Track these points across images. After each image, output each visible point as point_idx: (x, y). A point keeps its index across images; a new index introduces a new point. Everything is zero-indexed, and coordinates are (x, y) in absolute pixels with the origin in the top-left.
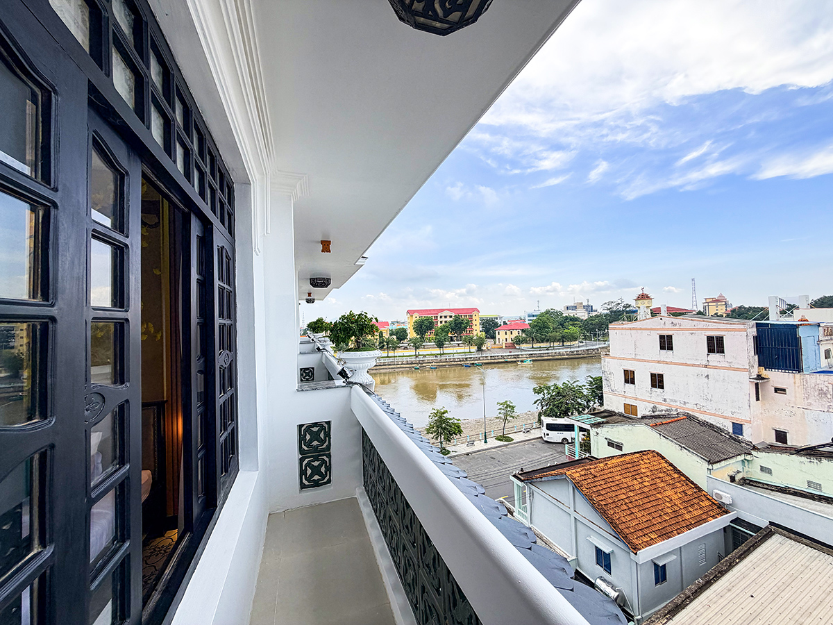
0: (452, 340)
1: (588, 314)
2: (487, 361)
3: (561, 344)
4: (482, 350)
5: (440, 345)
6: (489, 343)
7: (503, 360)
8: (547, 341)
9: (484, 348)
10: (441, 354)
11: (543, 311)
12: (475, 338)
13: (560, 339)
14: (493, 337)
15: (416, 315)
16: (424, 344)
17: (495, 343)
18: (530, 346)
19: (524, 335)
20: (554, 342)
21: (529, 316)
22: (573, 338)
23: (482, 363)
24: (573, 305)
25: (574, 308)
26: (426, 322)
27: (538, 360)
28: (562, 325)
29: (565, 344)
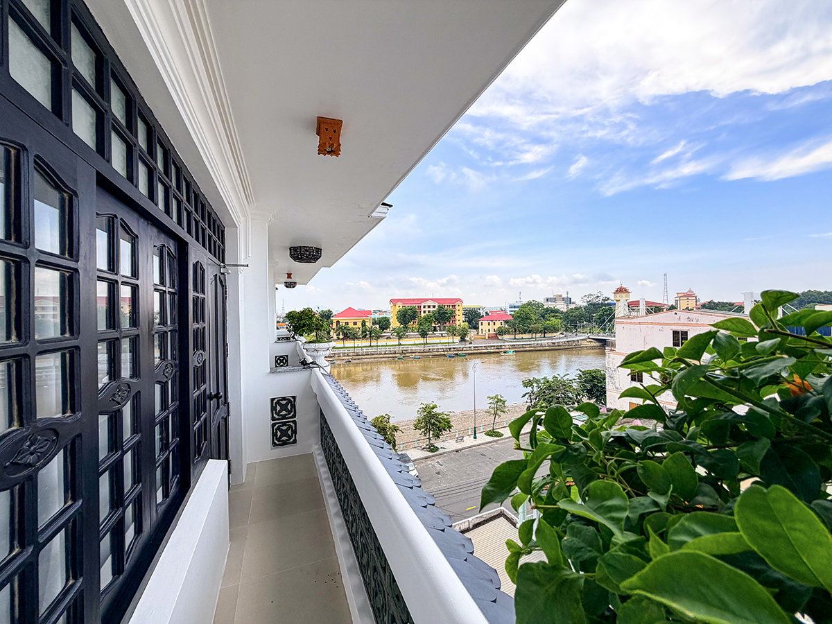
0: (435, 330)
1: (568, 306)
2: (470, 352)
3: (543, 335)
4: (465, 341)
5: (424, 334)
6: (472, 334)
7: (486, 351)
8: (530, 332)
9: (467, 338)
10: (424, 344)
11: (525, 302)
12: (458, 328)
13: (541, 331)
14: (476, 328)
15: (399, 304)
16: (407, 334)
17: (478, 334)
18: (513, 337)
19: (506, 326)
20: (536, 333)
21: (510, 307)
22: (554, 329)
23: (466, 354)
24: (552, 297)
25: (554, 300)
26: (409, 312)
27: (520, 351)
28: (543, 317)
29: (547, 335)
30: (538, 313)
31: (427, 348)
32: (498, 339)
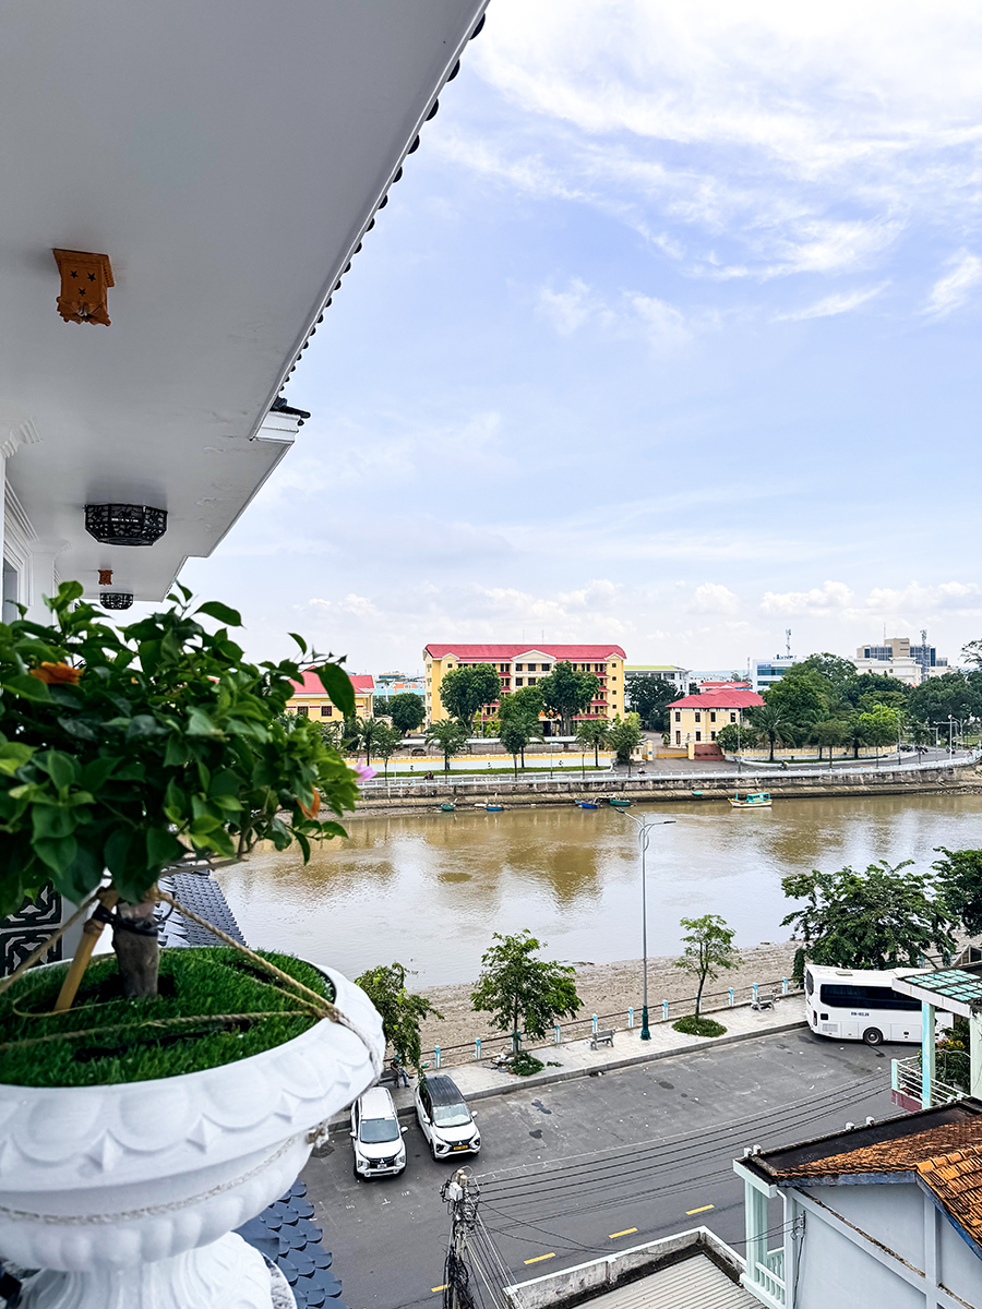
0: (547, 731)
1: (923, 670)
2: (644, 794)
3: (851, 753)
4: (630, 763)
5: (515, 744)
6: (650, 743)
7: (688, 793)
8: (814, 742)
9: (636, 757)
10: (516, 771)
11: (801, 658)
12: (610, 727)
13: (848, 739)
14: (662, 727)
15: (451, 658)
16: (470, 741)
17: (666, 744)
18: (765, 754)
19: (747, 725)
20: (831, 746)
21: (761, 672)
22: (883, 736)
23: (632, 799)
24: (881, 644)
25: (885, 653)
26: (477, 682)
27: (786, 795)
28: (854, 700)
29: (862, 752)
30: (841, 688)
31: (523, 781)
32: (723, 759)
